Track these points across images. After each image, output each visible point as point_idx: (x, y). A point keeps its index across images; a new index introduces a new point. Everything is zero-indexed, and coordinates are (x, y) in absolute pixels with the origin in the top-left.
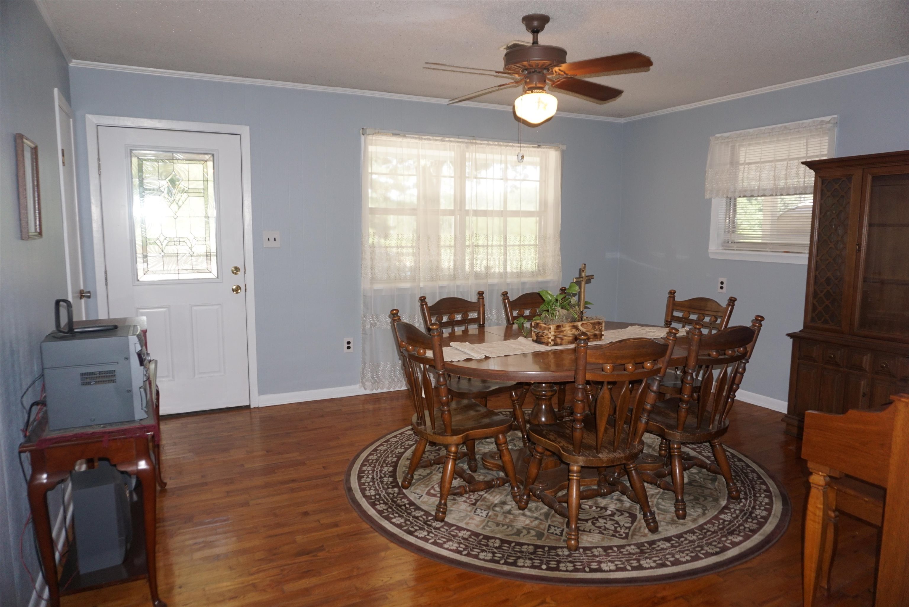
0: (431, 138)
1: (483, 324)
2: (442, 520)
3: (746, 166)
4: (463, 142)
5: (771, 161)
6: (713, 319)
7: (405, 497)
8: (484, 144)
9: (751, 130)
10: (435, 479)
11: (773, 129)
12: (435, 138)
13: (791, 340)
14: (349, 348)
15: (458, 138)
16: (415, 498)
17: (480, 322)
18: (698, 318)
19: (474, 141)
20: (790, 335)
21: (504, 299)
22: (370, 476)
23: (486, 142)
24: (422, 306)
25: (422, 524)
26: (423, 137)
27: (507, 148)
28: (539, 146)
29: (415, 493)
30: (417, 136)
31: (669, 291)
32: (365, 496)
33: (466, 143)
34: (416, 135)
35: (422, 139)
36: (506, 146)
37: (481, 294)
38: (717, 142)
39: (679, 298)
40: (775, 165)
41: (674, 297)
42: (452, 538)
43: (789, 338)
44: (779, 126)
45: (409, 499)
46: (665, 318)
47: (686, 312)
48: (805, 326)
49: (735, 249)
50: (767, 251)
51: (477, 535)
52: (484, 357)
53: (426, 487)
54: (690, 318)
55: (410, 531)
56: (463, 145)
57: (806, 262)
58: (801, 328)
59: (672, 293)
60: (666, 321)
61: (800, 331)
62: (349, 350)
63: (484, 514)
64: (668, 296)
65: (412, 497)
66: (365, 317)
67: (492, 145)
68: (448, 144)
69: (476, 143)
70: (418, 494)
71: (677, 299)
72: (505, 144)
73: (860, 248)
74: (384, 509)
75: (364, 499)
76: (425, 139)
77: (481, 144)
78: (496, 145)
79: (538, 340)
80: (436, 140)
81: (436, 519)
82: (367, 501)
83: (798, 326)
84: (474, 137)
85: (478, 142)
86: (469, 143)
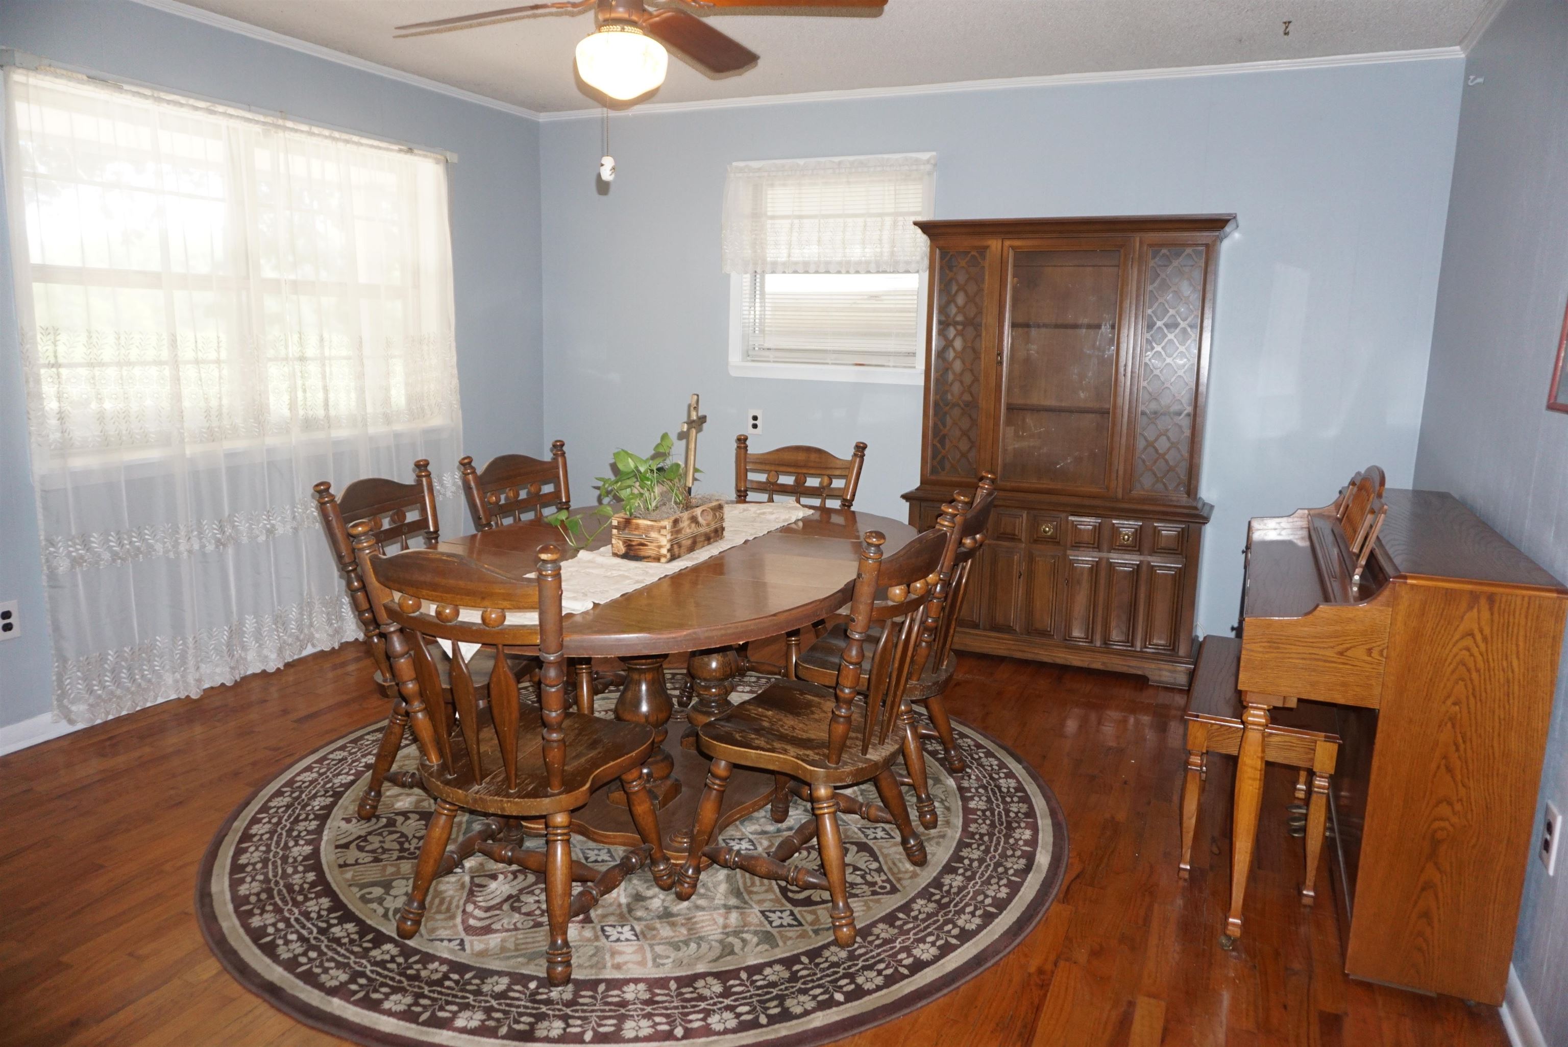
0: (183, 100)
1: (436, 531)
2: (567, 980)
3: (796, 221)
4: (257, 122)
5: (839, 216)
6: (826, 480)
7: (427, 958)
8: (302, 132)
9: (801, 162)
10: (451, 893)
11: (840, 163)
12: (192, 102)
13: (908, 504)
14: (8, 628)
15: (250, 111)
16: (452, 951)
17: (428, 527)
18: (796, 481)
19: (280, 122)
20: (906, 497)
21: (465, 475)
22: (293, 937)
23: (305, 128)
24: (322, 506)
25: (529, 1004)
26: (163, 95)
27: (348, 145)
28: (410, 151)
29: (442, 940)
30: (148, 92)
31: (735, 438)
32: (332, 992)
33: (264, 123)
34: (146, 87)
35: (159, 100)
36: (347, 142)
37: (422, 467)
38: (740, 175)
39: (755, 448)
40: (865, 222)
41: (746, 447)
42: (623, 1011)
43: (904, 501)
44: (851, 158)
45: (443, 961)
46: (737, 485)
47: (773, 473)
48: (923, 481)
49: (772, 360)
50: (827, 364)
51: (662, 983)
52: (591, 606)
53: (453, 917)
54: (779, 482)
55: (519, 1031)
56: (258, 128)
57: (921, 382)
58: (918, 484)
59: (742, 441)
60: (738, 491)
61: (917, 489)
62: (8, 633)
63: (627, 933)
64: (735, 445)
65: (444, 950)
66: (53, 545)
67: (319, 135)
68: (223, 122)
69: (285, 128)
70: (450, 940)
71: (751, 450)
72: (345, 136)
73: (1001, 358)
74: (410, 1006)
75: (336, 1001)
76: (169, 102)
77: (296, 131)
78: (326, 137)
79: (632, 553)
80: (196, 108)
81: (550, 981)
82: (348, 1001)
83: (913, 482)
84: (284, 113)
85: (290, 124)
86: (270, 124)
